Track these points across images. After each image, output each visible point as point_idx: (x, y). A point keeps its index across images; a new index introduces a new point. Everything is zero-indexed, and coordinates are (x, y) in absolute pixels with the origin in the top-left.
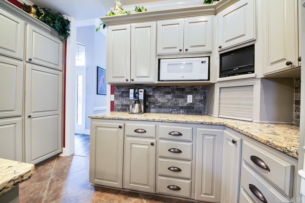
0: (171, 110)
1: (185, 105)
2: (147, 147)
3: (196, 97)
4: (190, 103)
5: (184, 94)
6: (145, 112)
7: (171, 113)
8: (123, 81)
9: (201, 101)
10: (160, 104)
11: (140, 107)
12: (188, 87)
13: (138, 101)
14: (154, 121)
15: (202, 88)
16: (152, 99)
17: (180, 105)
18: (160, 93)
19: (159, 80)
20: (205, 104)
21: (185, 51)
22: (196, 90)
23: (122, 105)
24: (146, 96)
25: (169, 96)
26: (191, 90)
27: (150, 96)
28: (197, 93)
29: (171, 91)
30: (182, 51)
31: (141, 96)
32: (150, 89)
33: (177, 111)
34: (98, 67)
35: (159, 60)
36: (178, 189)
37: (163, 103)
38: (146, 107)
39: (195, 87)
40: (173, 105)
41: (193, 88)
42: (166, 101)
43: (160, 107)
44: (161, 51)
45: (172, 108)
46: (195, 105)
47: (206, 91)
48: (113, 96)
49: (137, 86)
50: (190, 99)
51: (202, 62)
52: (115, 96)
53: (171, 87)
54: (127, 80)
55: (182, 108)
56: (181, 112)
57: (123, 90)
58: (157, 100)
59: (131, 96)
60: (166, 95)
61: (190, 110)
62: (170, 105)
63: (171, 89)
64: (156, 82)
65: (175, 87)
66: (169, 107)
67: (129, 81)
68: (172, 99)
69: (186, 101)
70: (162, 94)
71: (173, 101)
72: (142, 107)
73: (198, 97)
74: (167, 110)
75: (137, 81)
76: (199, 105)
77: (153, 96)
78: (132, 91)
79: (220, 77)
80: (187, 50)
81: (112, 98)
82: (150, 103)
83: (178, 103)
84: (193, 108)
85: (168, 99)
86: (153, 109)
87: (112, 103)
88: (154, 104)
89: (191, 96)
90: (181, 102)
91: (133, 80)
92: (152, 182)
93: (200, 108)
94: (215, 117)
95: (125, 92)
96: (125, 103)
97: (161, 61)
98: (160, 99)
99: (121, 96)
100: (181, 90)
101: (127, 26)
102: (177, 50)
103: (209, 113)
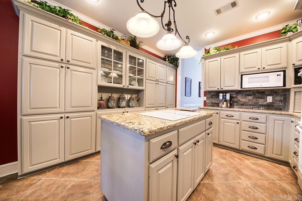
0: (252, 107)
1: (265, 103)
2: (234, 124)
3: (275, 98)
4: (270, 103)
5: (264, 96)
6: (230, 107)
7: (252, 108)
8: (216, 89)
9: (281, 101)
10: (242, 103)
11: (227, 104)
12: (268, 91)
13: (226, 101)
14: (239, 111)
15: (282, 91)
16: (235, 99)
17: (260, 104)
18: (242, 95)
20: (285, 103)
21: (262, 69)
22: (276, 92)
23: (212, 103)
24: (231, 97)
25: (250, 98)
26: (271, 93)
27: (233, 97)
28: (277, 95)
29: (252, 94)
30: (260, 69)
31: (228, 97)
32: (234, 93)
33: (258, 107)
34: (186, 78)
35: (242, 76)
37: (245, 102)
38: (231, 104)
39: (275, 91)
40: (254, 103)
41: (272, 91)
42: (247, 101)
43: (242, 105)
44: (243, 70)
45: (253, 105)
46: (274, 104)
47: (286, 93)
48: (206, 97)
49: (225, 92)
50: (270, 99)
51: (278, 75)
52: (207, 98)
53: (252, 91)
54: (218, 89)
55: (262, 106)
56: (261, 108)
57: (212, 94)
58: (239, 100)
59: (221, 97)
60: (247, 97)
61: (269, 106)
62: (251, 103)
63: (252, 92)
64: (240, 89)
65: (256, 91)
66: (250, 105)
67: (219, 89)
68: (253, 100)
69: (267, 101)
70: (244, 96)
71: (254, 101)
72: (229, 104)
73: (278, 98)
74: (247, 107)
75: (225, 89)
76: (279, 104)
77: (237, 98)
78: (221, 95)
79: (295, 84)
80: (264, 68)
81: (205, 98)
82: (233, 102)
83: (259, 102)
84: (273, 106)
85: (250, 100)
86: (236, 106)
87: (205, 102)
88: (237, 102)
89: (271, 97)
90: (261, 101)
91: (222, 89)
92: (237, 143)
93: (279, 106)
94: (291, 111)
95: (214, 95)
96: (214, 101)
97: (243, 76)
98: (242, 100)
99: (212, 97)
100: (261, 93)
101: (219, 58)
102: (256, 69)
103: (288, 110)
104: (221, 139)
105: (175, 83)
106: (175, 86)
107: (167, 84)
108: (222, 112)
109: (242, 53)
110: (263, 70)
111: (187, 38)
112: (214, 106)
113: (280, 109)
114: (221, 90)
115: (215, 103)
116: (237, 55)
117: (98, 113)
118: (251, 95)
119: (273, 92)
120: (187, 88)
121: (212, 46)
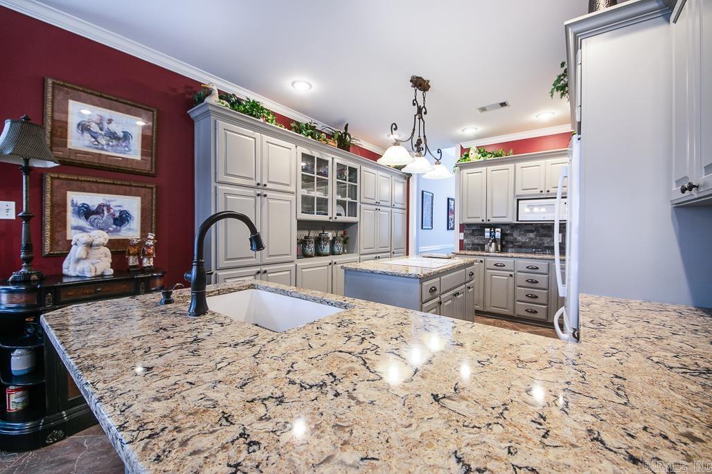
0: (534, 250)
1: (553, 244)
2: (506, 278)
5: (551, 233)
6: (502, 251)
7: (535, 253)
8: (479, 221)
10: (520, 244)
11: (496, 247)
13: (495, 241)
14: (512, 257)
16: (510, 238)
17: (546, 245)
18: (520, 231)
19: (517, 220)
21: (546, 192)
23: (473, 244)
24: (503, 234)
25: (532, 235)
27: (507, 235)
29: (534, 230)
30: (543, 192)
31: (498, 235)
32: (507, 227)
33: (543, 251)
34: (423, 191)
35: (518, 200)
36: (536, 312)
37: (524, 243)
38: (503, 246)
40: (537, 244)
42: (527, 240)
43: (520, 247)
44: (519, 192)
45: (535, 248)
48: (462, 234)
49: (493, 226)
51: (565, 203)
52: (465, 235)
54: (483, 220)
55: (548, 248)
56: (547, 252)
57: (474, 228)
58: (516, 239)
59: (487, 235)
60: (527, 234)
62: (532, 244)
63: (534, 227)
64: (515, 222)
66: (532, 247)
67: (485, 221)
68: (536, 238)
70: (522, 233)
71: (537, 240)
72: (499, 246)
74: (529, 250)
75: (493, 221)
77: (512, 235)
80: (548, 191)
81: (462, 236)
82: (507, 242)
83: (544, 242)
85: (531, 239)
86: (512, 249)
87: (461, 241)
88: (512, 243)
89: (560, 235)
90: (547, 241)
91: (489, 220)
92: (511, 306)
95: (476, 230)
96: (476, 241)
97: (520, 201)
98: (519, 238)
99: (472, 234)
101: (483, 169)
102: (538, 191)
104: (488, 302)
105: (405, 207)
106: (405, 212)
107: (393, 209)
108: (488, 259)
109: (519, 165)
110: (547, 194)
111: (438, 153)
112: (477, 250)
114: (488, 222)
115: (479, 245)
116: (511, 166)
117: (298, 264)
118: (532, 232)
120: (424, 212)
121: (473, 146)
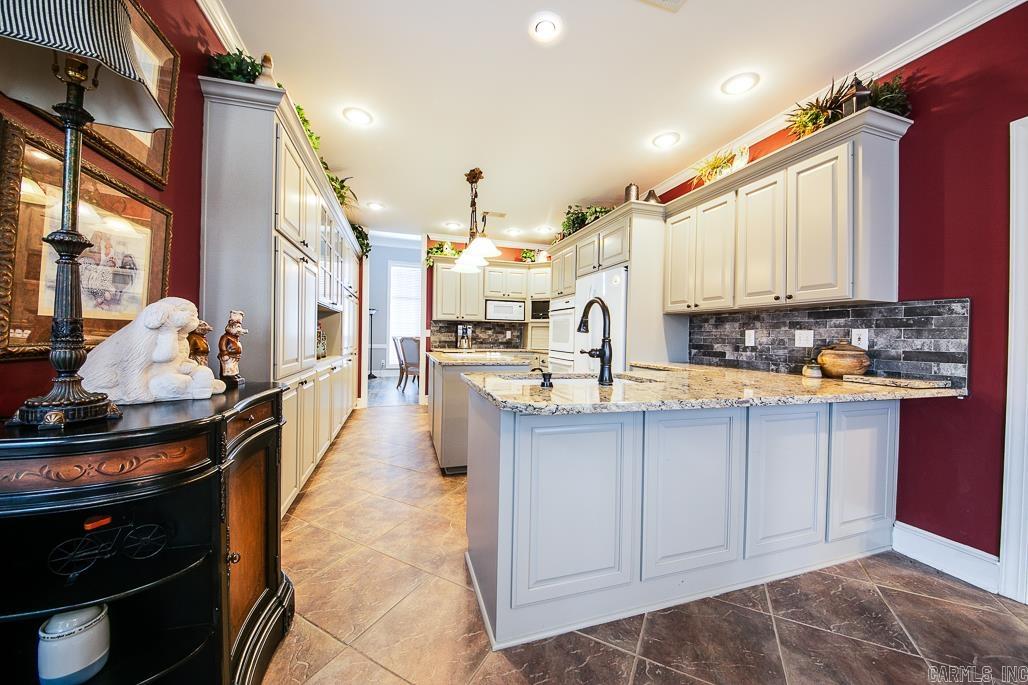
0: (492, 345)
1: (505, 340)
3: (513, 333)
4: (509, 338)
5: (504, 330)
7: (492, 348)
8: (452, 318)
9: (518, 337)
10: (481, 340)
11: (468, 344)
15: (519, 325)
17: (500, 341)
19: (486, 318)
20: (521, 340)
22: (514, 326)
23: (442, 342)
25: (490, 332)
27: (474, 331)
28: (515, 329)
29: (494, 327)
30: (505, 296)
31: (470, 332)
35: (486, 300)
37: (484, 339)
40: (494, 340)
42: (486, 337)
43: (481, 343)
44: (488, 293)
45: (493, 343)
46: (512, 340)
47: (522, 328)
49: (465, 323)
50: (509, 334)
51: (519, 306)
52: (432, 332)
54: (458, 317)
55: (502, 343)
56: (501, 347)
57: (441, 325)
59: (460, 332)
60: (487, 331)
61: (508, 344)
62: (490, 340)
63: (494, 325)
64: (484, 320)
65: (497, 324)
66: (490, 343)
68: (493, 335)
69: (506, 337)
71: (494, 337)
72: (470, 343)
73: (516, 333)
75: (467, 318)
76: (516, 340)
78: (460, 327)
79: (532, 319)
80: (508, 295)
81: (429, 333)
82: (474, 338)
83: (499, 338)
84: (511, 343)
85: (489, 336)
87: (428, 338)
89: (510, 332)
90: (501, 338)
91: (462, 317)
93: (516, 343)
94: (529, 348)
96: (443, 339)
97: (487, 302)
98: (481, 335)
99: (439, 331)
100: (500, 327)
102: (501, 294)
103: (524, 347)
110: (507, 298)
112: (444, 347)
113: (517, 348)
114: (461, 319)
115: (446, 342)
118: (490, 329)
119: (512, 326)
121: (448, 241)
